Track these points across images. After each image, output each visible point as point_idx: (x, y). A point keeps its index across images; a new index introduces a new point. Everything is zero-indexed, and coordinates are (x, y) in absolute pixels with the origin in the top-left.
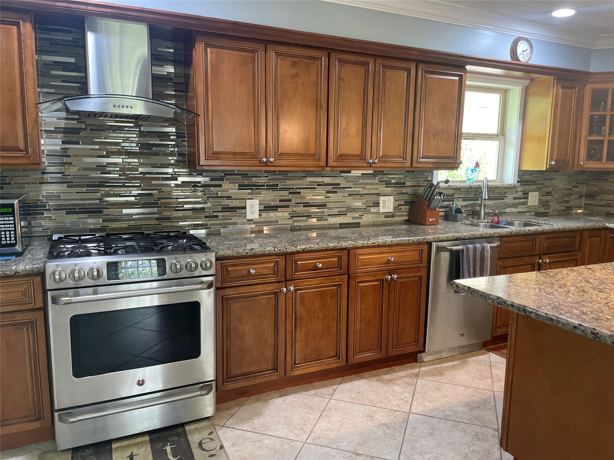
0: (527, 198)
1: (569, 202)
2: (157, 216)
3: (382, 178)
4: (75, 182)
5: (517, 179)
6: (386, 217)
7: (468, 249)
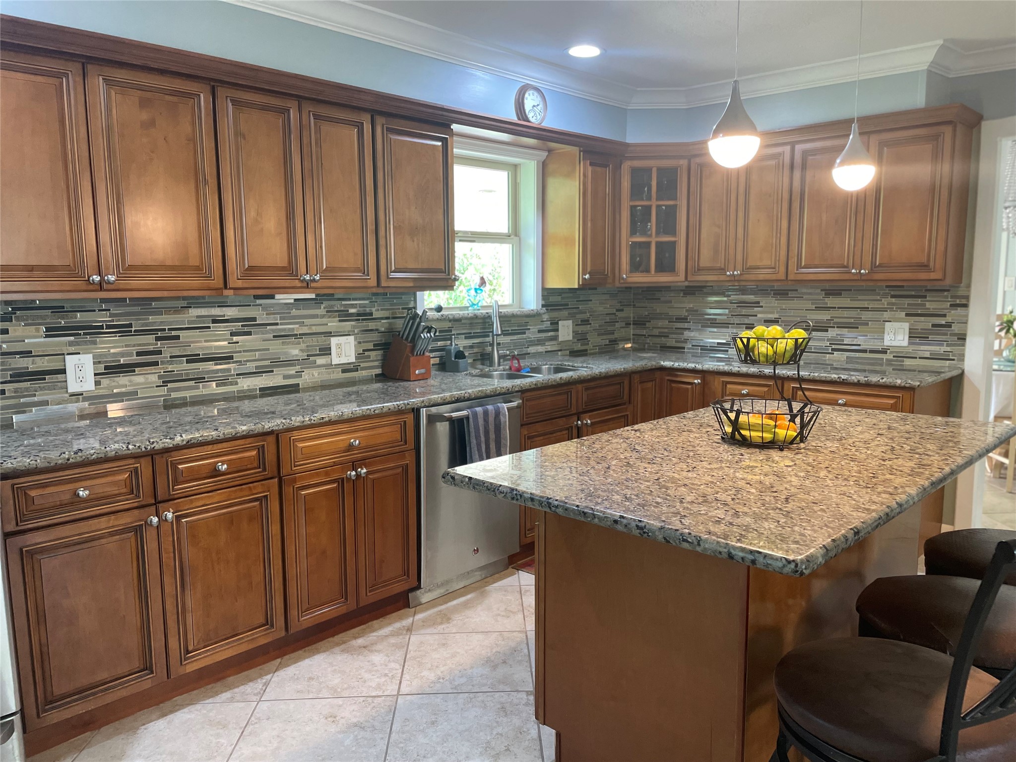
0: (557, 330)
3: (332, 306)
5: (541, 302)
6: (344, 371)
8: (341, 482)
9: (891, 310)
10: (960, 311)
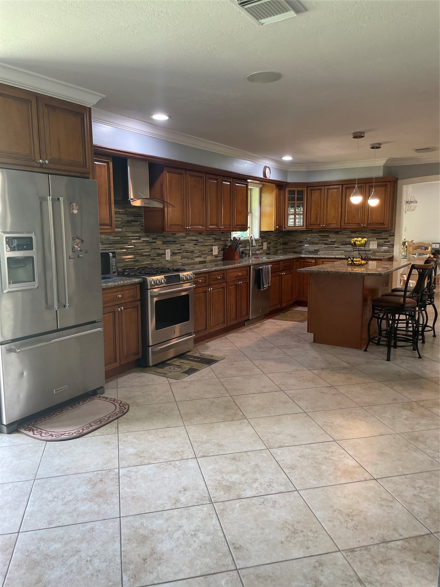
0: (263, 246)
1: (277, 247)
2: (133, 259)
3: (213, 237)
4: (105, 242)
5: (259, 236)
6: (215, 257)
7: (264, 268)
8: (236, 285)
9: (372, 237)
10: (392, 237)
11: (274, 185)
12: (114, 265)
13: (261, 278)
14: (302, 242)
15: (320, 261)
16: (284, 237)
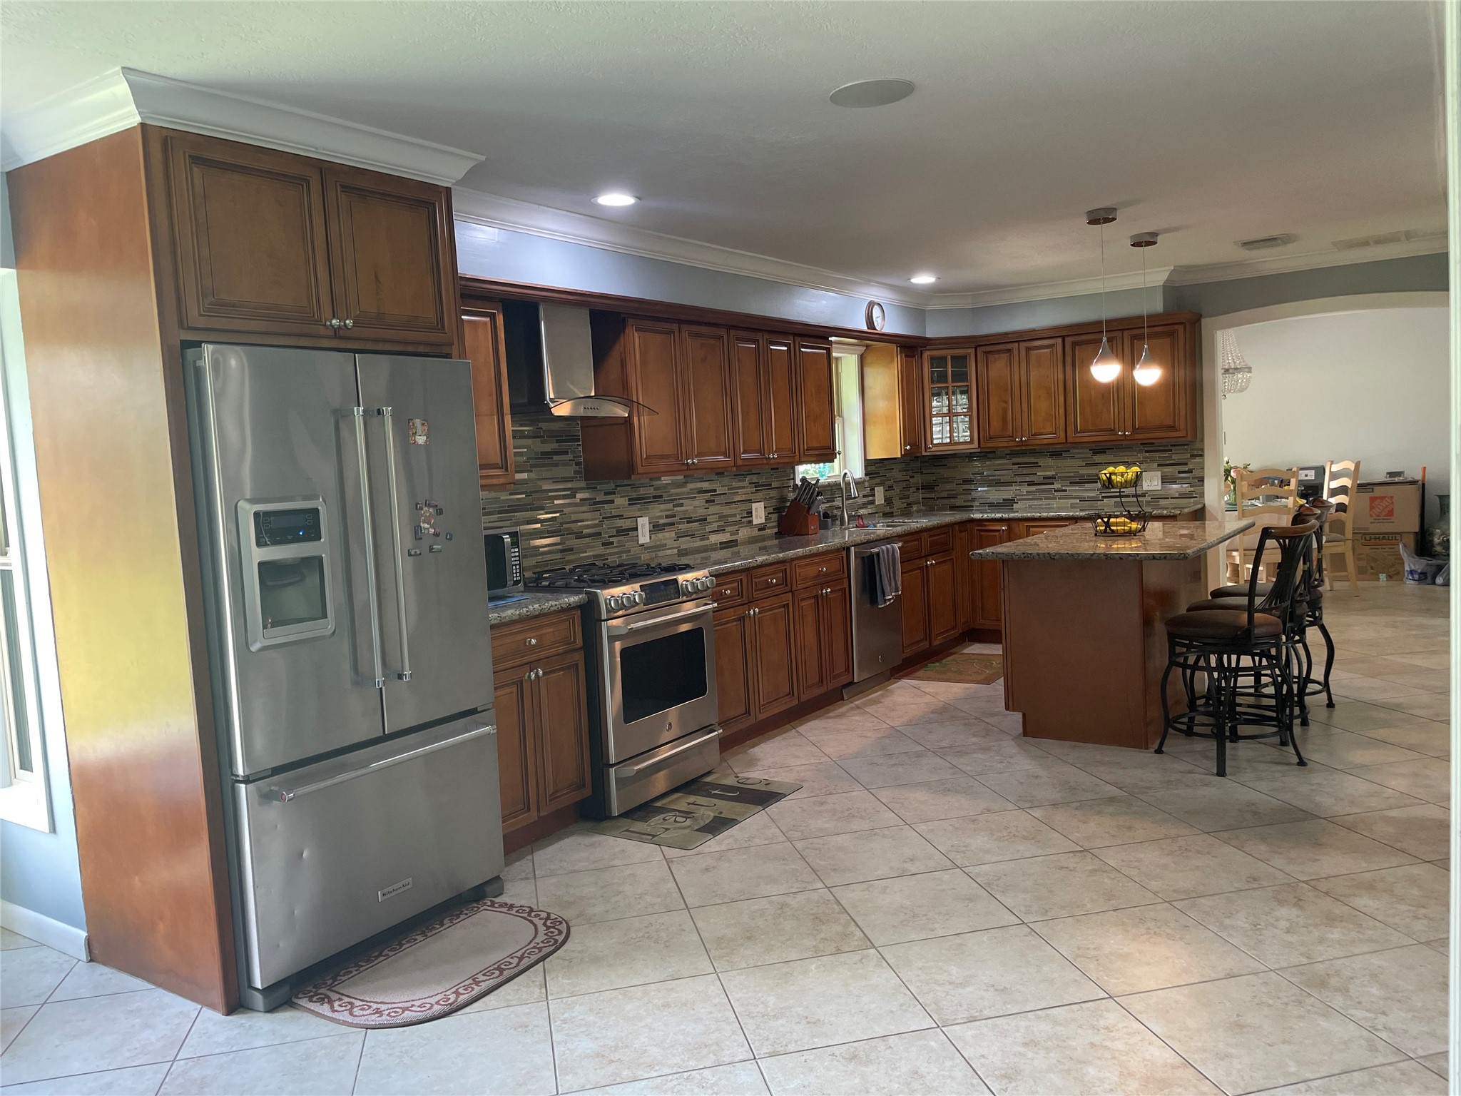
0: (874, 495)
1: (909, 498)
2: (559, 547)
3: (752, 479)
4: (490, 508)
5: (864, 472)
6: (759, 530)
7: (882, 551)
8: (816, 597)
9: (1146, 462)
10: (1198, 460)
11: (894, 346)
12: (516, 565)
13: (878, 578)
14: (970, 482)
15: (1021, 526)
16: (925, 472)
